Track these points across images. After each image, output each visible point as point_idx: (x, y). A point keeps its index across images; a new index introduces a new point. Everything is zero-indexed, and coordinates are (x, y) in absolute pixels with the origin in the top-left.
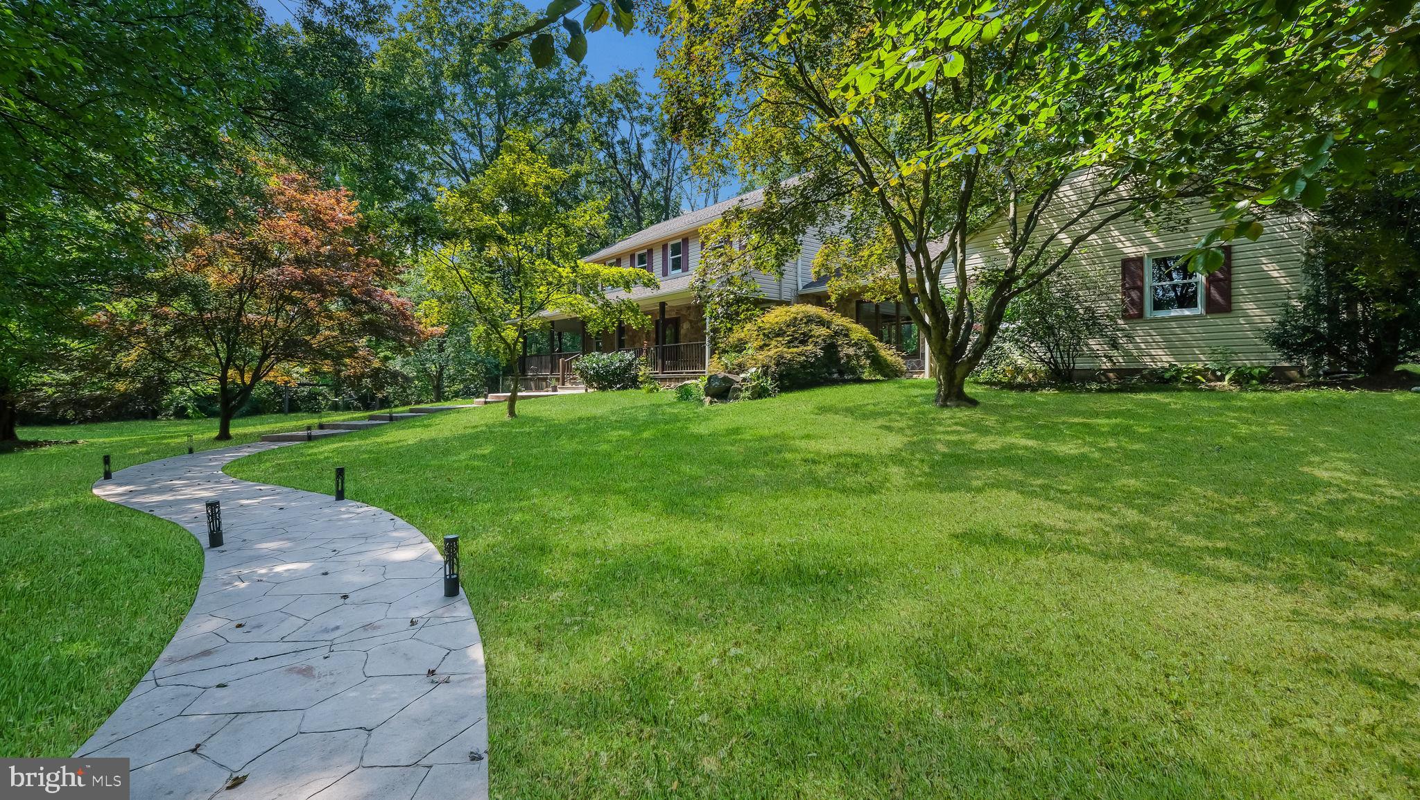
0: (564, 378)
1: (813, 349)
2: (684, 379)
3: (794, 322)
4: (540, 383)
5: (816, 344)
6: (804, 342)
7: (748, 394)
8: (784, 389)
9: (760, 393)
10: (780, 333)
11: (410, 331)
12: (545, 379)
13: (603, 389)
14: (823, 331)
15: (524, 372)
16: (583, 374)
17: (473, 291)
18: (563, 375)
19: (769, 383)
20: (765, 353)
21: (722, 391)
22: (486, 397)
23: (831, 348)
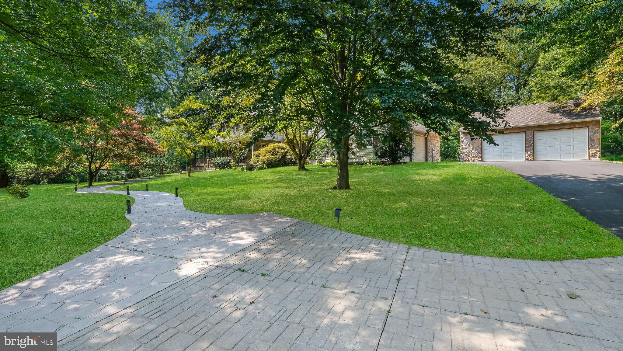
0: (208, 166)
1: (279, 156)
2: (243, 166)
3: (274, 149)
4: (201, 168)
5: (280, 155)
6: (277, 154)
7: (257, 169)
8: (268, 168)
9: (261, 168)
10: (270, 152)
11: (155, 150)
12: (202, 167)
13: (220, 169)
14: (283, 151)
15: (195, 164)
16: (214, 164)
17: (177, 139)
18: (208, 165)
19: (265, 166)
20: (265, 158)
21: (251, 168)
22: (181, 172)
23: (284, 156)
